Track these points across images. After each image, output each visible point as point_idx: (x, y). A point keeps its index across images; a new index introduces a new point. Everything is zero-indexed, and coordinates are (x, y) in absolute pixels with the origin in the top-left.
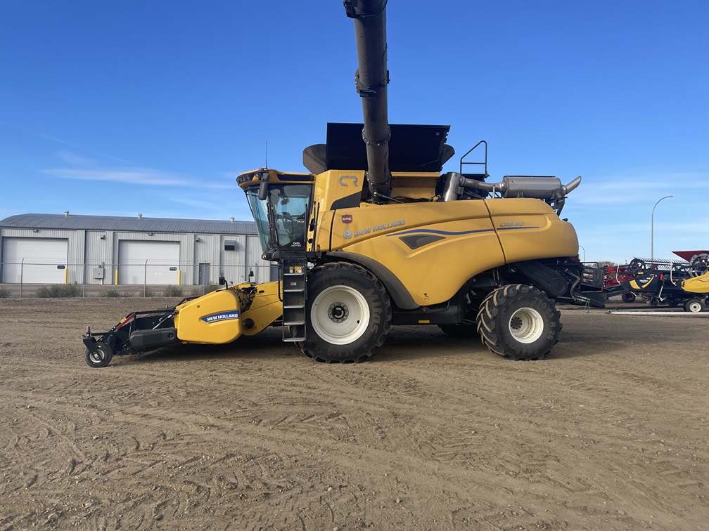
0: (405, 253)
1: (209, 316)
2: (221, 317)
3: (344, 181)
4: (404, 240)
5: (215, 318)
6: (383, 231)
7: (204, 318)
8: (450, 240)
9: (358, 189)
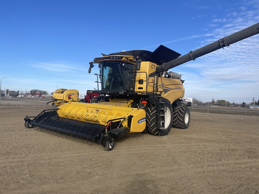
0: (164, 95)
2: (142, 121)
3: (152, 67)
5: (141, 121)
7: (138, 122)
8: (171, 91)
9: (155, 71)
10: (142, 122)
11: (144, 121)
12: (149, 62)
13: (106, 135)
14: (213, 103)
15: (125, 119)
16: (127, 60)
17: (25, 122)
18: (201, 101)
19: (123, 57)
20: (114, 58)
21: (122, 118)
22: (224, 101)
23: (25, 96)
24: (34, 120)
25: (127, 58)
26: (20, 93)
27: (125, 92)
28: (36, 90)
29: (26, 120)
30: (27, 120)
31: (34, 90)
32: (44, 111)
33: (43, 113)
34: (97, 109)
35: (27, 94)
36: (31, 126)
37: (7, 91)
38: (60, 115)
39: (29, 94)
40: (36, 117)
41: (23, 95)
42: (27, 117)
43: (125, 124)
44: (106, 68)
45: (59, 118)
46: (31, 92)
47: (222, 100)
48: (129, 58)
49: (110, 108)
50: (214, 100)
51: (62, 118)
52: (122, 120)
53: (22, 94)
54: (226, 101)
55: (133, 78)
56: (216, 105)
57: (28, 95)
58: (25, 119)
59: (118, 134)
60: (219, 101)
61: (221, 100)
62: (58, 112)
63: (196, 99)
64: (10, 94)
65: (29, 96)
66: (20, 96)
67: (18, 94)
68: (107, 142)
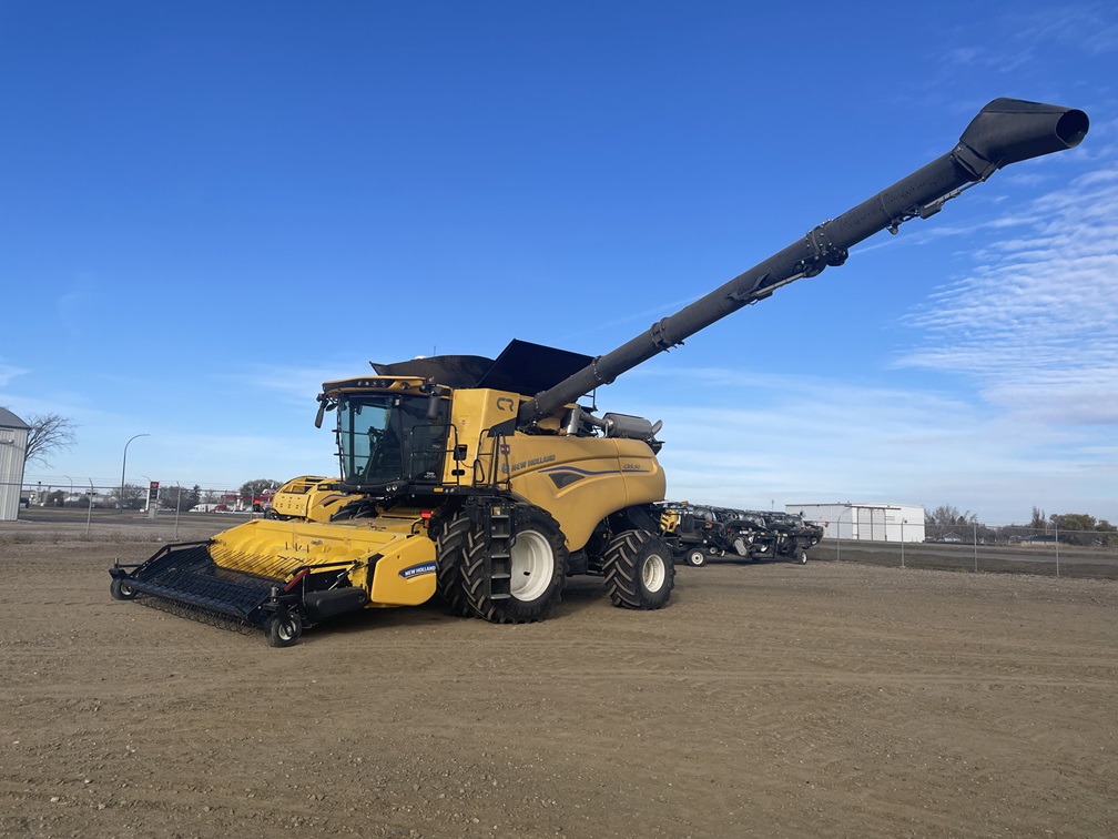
0: (553, 494)
1: (407, 570)
2: (418, 570)
3: (502, 404)
4: (552, 476)
5: (413, 572)
6: (537, 466)
7: (402, 573)
8: (589, 480)
9: (514, 415)
10: (417, 574)
11: (431, 571)
12: (487, 390)
13: (271, 604)
14: (1037, 529)
15: (358, 565)
16: (406, 388)
17: (110, 579)
18: (980, 521)
19: (394, 380)
20: (367, 383)
21: (350, 563)
22: (1084, 522)
23: (220, 508)
24: (133, 573)
25: (405, 383)
26: (203, 494)
27: (404, 487)
28: (264, 482)
29: (114, 576)
30: (118, 574)
31: (255, 484)
32: (168, 547)
33: (165, 553)
34: (317, 540)
35: (228, 497)
36: (128, 593)
37: (154, 486)
38: (220, 562)
39: (235, 497)
40: (140, 567)
41: (213, 503)
42: (116, 566)
43: (359, 580)
44: (359, 413)
45: (217, 570)
46: (246, 488)
47: (1078, 517)
48: (412, 384)
49: (347, 536)
50: (1040, 517)
51: (225, 569)
52: (349, 567)
53: (210, 500)
54: (1094, 521)
55: (437, 442)
56: (1051, 538)
57: (232, 504)
58: (110, 571)
59: (321, 603)
60: (1062, 518)
61: (1069, 516)
62: (214, 551)
63: (955, 512)
64: (164, 500)
65: (234, 508)
66: (201, 507)
67: (193, 498)
68: (274, 623)
